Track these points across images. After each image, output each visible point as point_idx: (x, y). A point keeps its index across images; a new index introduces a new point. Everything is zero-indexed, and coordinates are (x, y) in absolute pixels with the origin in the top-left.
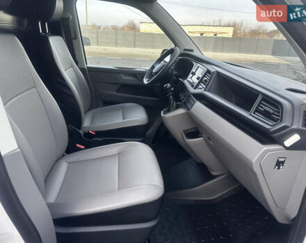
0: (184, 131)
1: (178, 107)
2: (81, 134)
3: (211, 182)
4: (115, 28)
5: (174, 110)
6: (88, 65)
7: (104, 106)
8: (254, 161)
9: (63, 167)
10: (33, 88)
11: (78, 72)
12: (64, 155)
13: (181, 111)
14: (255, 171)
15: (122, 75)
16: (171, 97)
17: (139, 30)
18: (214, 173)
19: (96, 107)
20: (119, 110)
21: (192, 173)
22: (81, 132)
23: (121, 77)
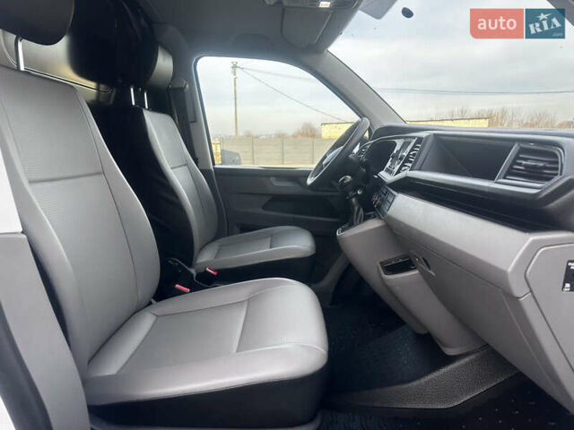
0: (381, 263)
1: (366, 218)
2: (192, 275)
3: (444, 370)
4: (281, 137)
5: (360, 222)
6: (216, 166)
7: (241, 233)
8: (509, 270)
9: (146, 322)
10: (98, 173)
11: (197, 174)
12: (150, 303)
13: (373, 224)
14: (517, 293)
15: (272, 179)
16: (354, 200)
17: (320, 136)
18: (450, 352)
19: (228, 235)
20: (266, 237)
21: (406, 354)
22: (193, 271)
23: (271, 183)
